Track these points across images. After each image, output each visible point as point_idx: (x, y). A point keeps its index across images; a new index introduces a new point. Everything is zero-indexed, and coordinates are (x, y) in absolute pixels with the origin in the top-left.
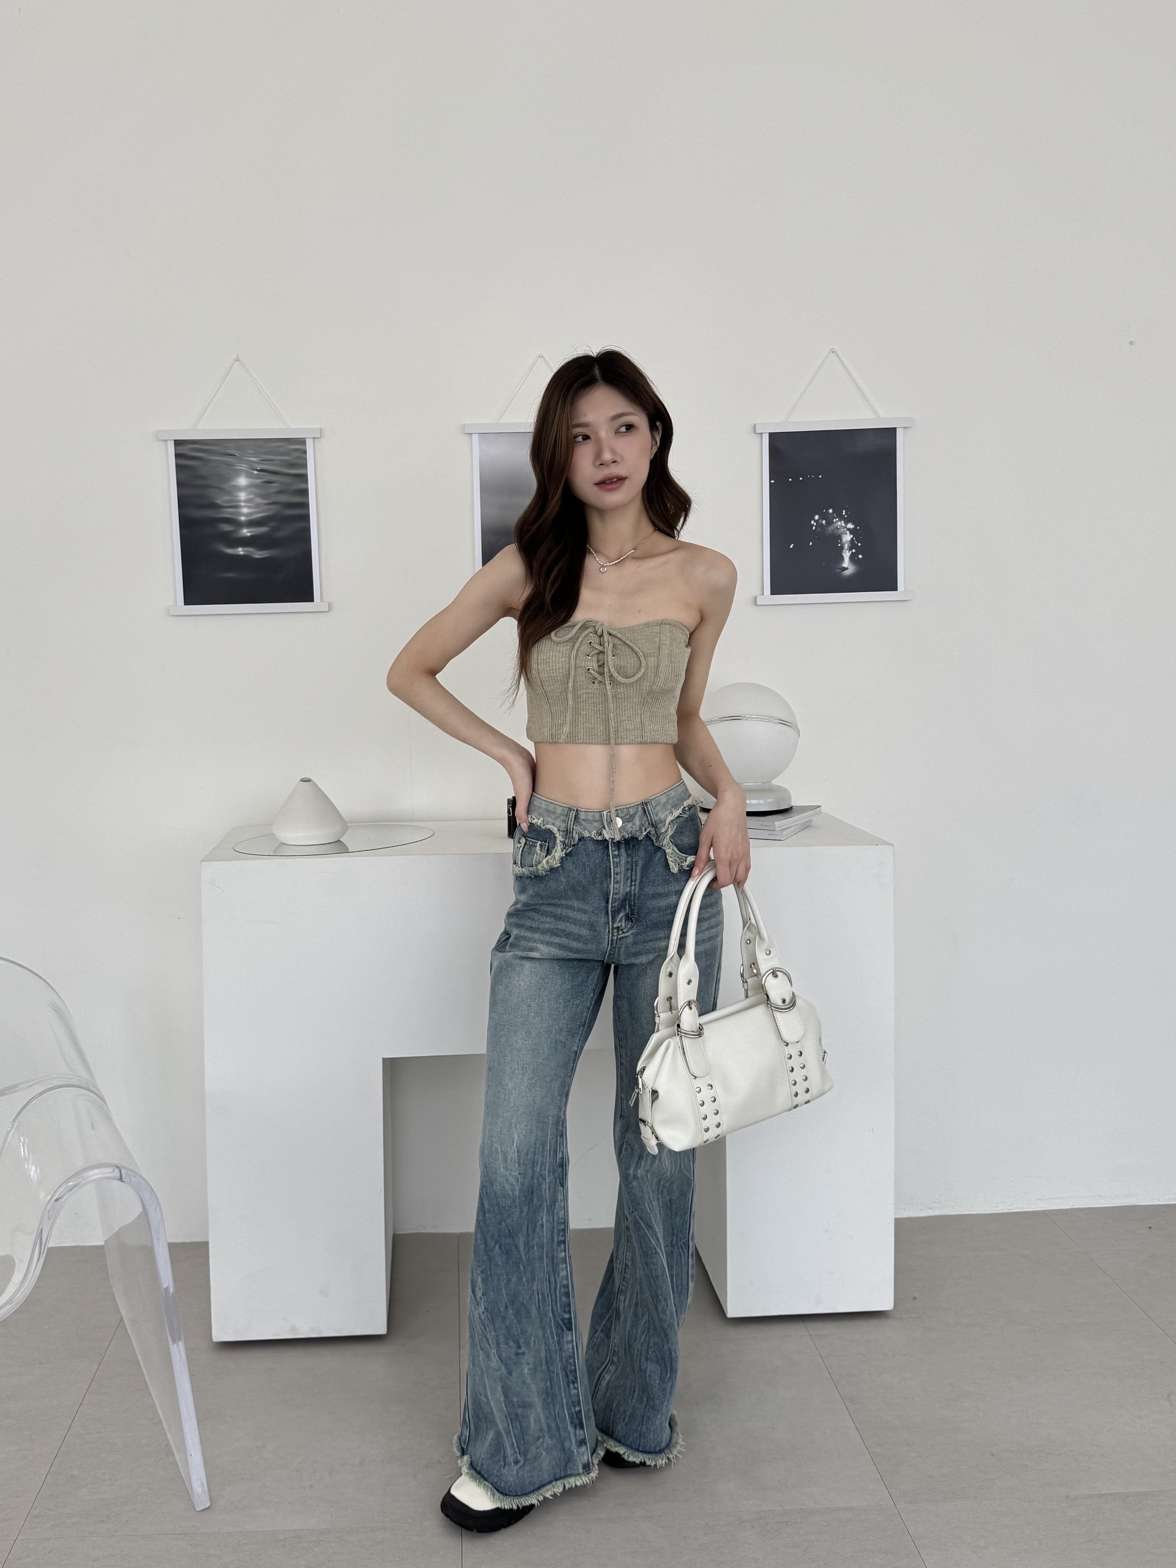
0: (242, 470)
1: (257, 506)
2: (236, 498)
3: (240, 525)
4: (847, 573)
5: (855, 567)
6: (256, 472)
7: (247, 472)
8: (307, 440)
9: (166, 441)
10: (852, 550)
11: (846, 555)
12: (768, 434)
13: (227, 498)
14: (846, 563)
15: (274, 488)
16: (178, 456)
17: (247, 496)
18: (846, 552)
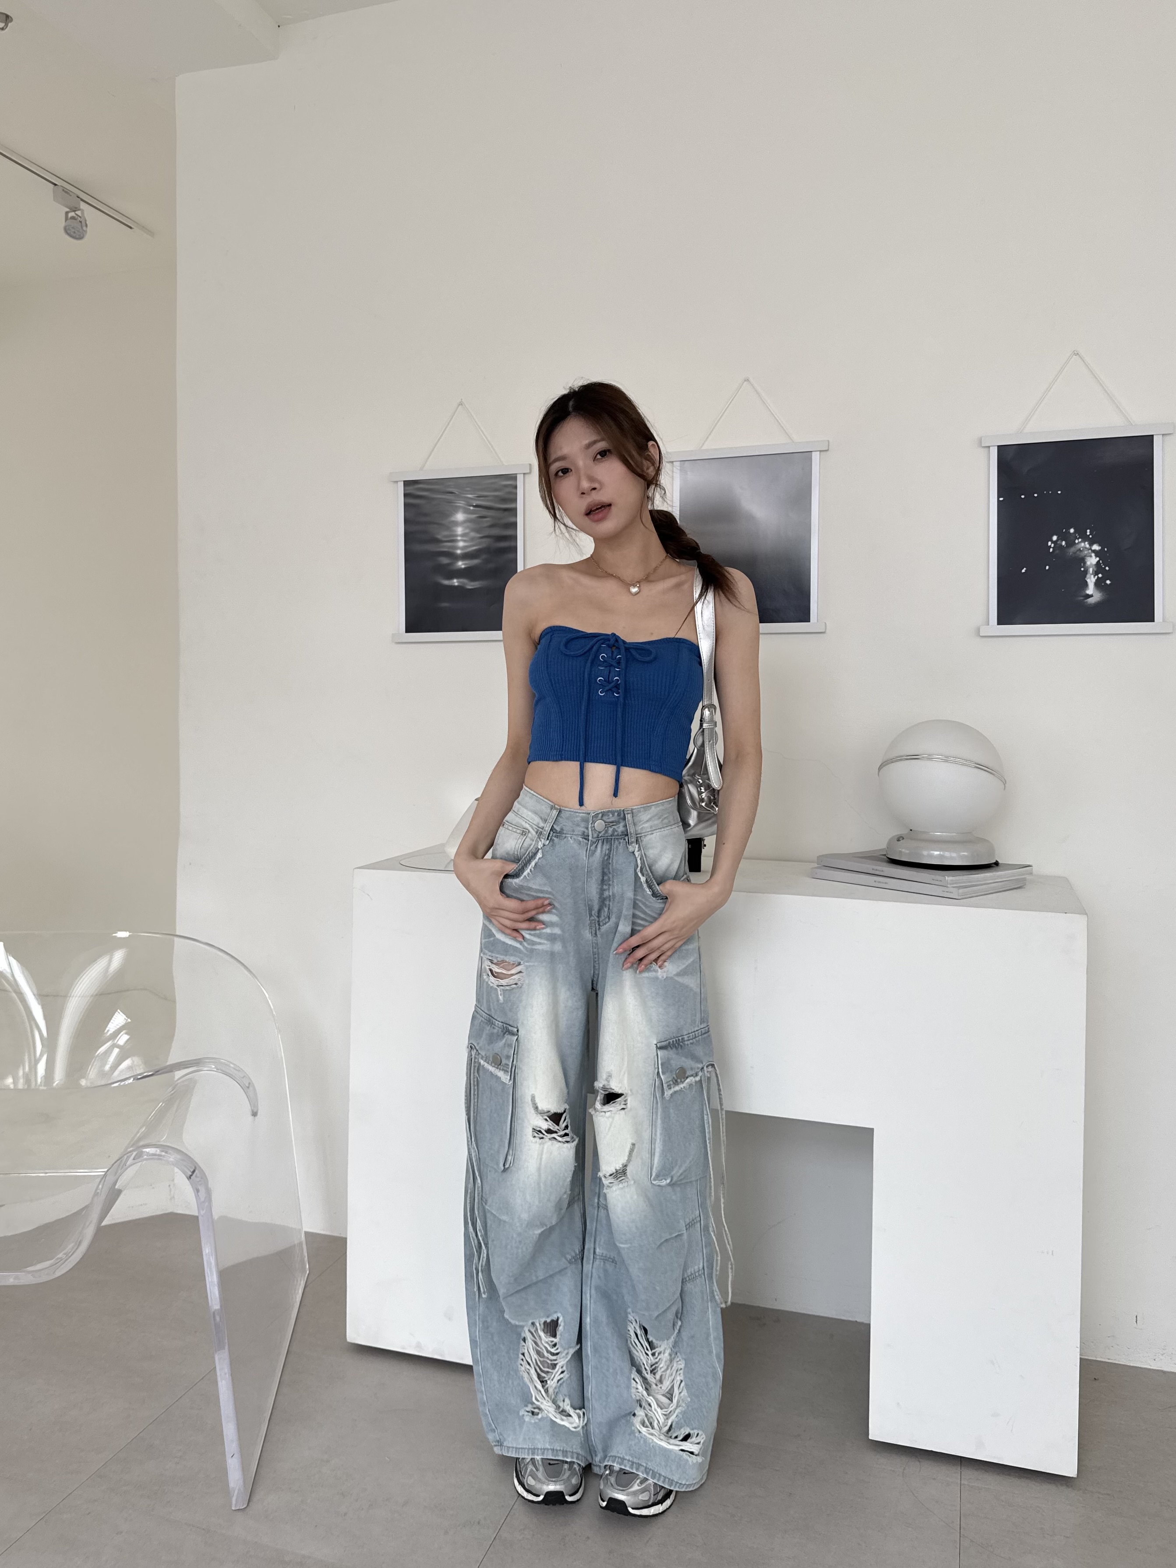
0: (459, 506)
1: (472, 539)
2: (454, 533)
3: (457, 558)
4: (1091, 601)
5: (1101, 594)
6: (472, 508)
7: (464, 508)
8: (518, 476)
9: (397, 482)
10: (1097, 575)
11: (1091, 581)
12: (996, 447)
13: (446, 533)
14: (1091, 590)
15: (487, 522)
16: (406, 495)
17: (463, 530)
18: (1090, 578)
